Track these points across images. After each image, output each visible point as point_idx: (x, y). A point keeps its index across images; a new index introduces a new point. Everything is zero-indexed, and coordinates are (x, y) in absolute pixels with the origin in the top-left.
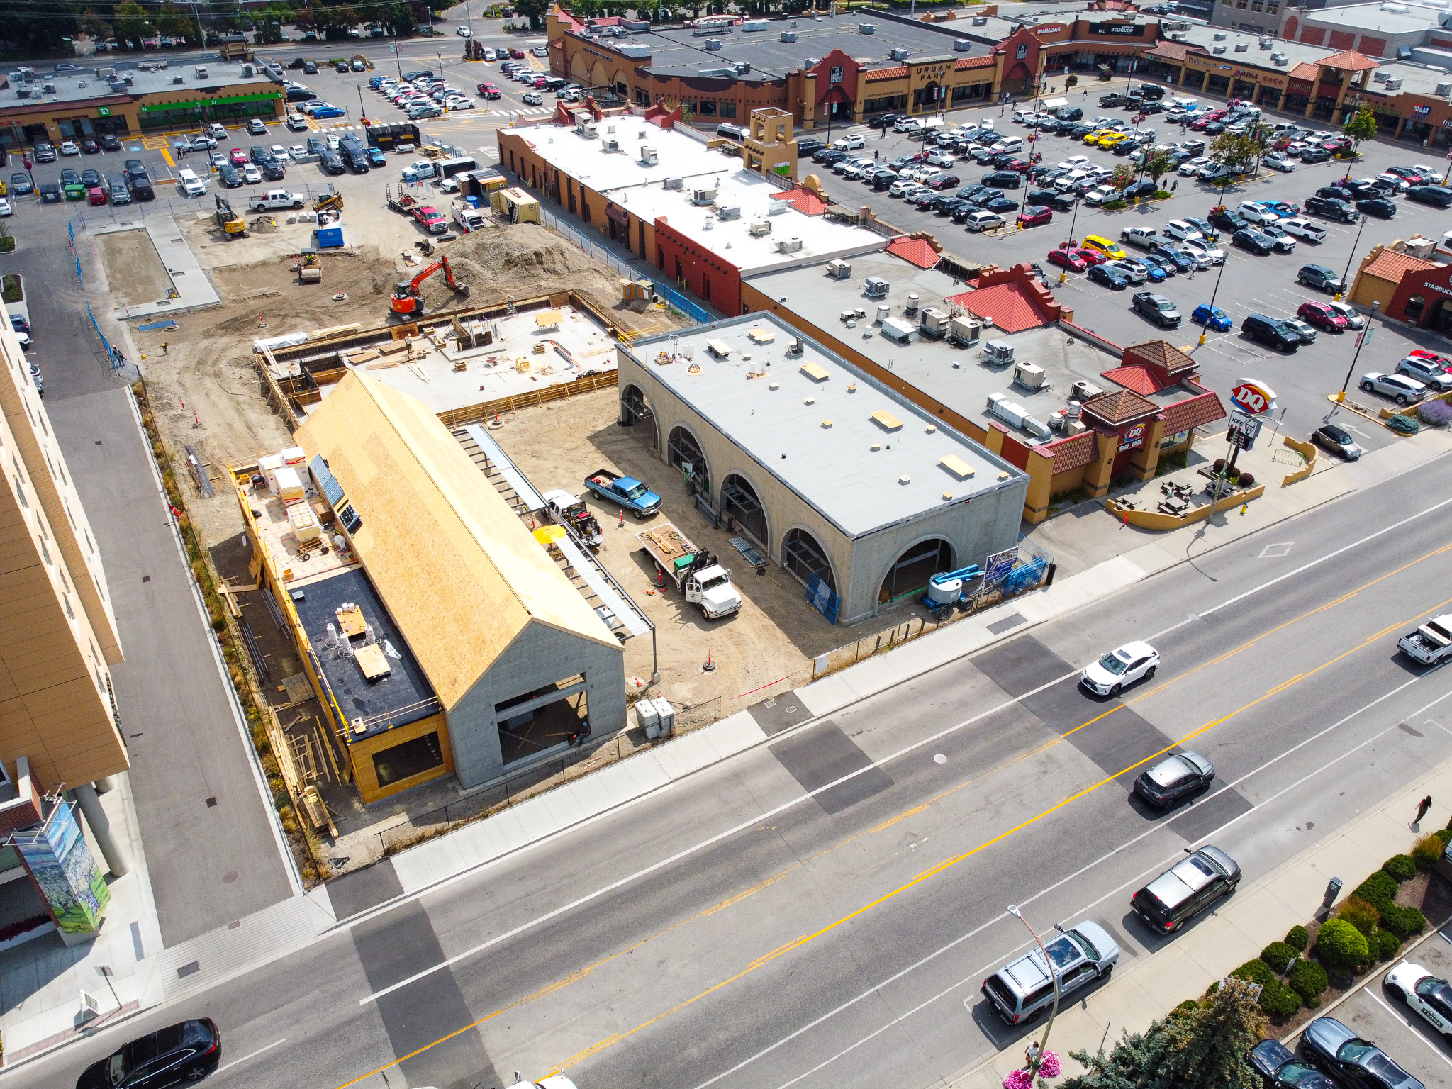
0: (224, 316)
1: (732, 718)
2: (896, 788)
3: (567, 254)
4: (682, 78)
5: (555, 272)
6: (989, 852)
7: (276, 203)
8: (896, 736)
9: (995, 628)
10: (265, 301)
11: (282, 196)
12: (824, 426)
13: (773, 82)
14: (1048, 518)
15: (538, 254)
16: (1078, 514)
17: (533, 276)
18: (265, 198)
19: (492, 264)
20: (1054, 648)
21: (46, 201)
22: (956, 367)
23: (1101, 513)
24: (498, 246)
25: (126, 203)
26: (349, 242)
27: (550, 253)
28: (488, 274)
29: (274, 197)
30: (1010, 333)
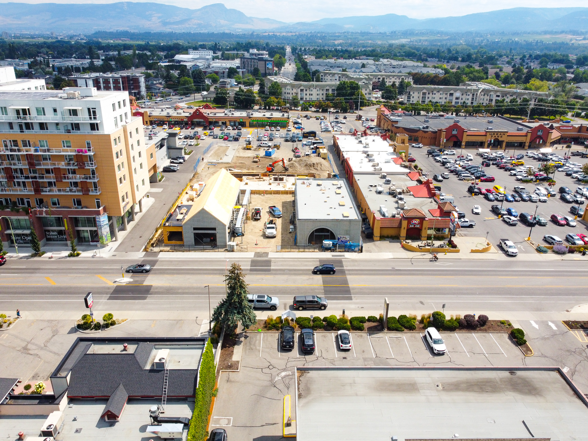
0: (229, 165)
1: (250, 253)
2: (270, 272)
3: (322, 166)
4: (403, 128)
5: (317, 169)
6: (276, 287)
7: (264, 145)
8: (282, 265)
9: (333, 256)
10: (241, 164)
11: (266, 143)
12: (325, 202)
13: (432, 132)
14: (380, 240)
15: (314, 164)
16: (390, 242)
17: (310, 169)
18: (261, 143)
19: (302, 165)
20: (344, 263)
21: (214, 138)
22: (386, 201)
23: (399, 244)
24: (305, 161)
25: (231, 141)
26: (273, 156)
27: (317, 164)
28: (299, 167)
29: (264, 143)
30: (415, 197)
